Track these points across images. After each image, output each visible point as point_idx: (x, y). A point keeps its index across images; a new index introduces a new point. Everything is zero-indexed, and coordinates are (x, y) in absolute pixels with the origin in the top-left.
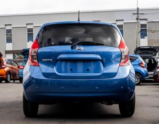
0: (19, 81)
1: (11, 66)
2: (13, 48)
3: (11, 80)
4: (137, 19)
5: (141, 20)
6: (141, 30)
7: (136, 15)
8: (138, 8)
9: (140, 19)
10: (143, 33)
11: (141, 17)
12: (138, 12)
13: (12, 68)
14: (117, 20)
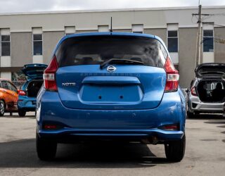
0: (17, 114)
1: (6, 90)
2: (12, 63)
3: (6, 111)
4: (199, 22)
5: (205, 25)
6: (205, 40)
7: (197, 16)
8: (200, 6)
9: (203, 23)
10: (208, 44)
11: (205, 19)
12: (199, 12)
13: (7, 93)
14: (168, 24)
